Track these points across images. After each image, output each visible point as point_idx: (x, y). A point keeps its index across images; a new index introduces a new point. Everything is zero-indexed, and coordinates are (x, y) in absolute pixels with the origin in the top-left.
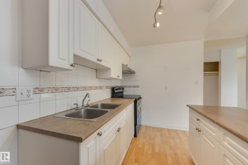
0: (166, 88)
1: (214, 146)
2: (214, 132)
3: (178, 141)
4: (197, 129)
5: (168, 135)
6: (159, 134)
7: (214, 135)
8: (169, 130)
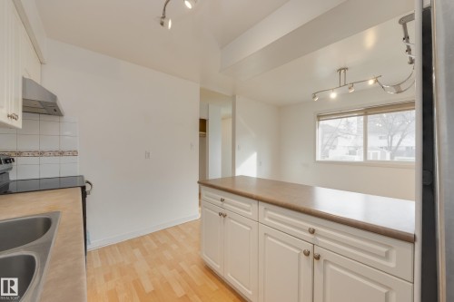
0: (147, 155)
1: (249, 229)
2: (249, 211)
3: (174, 247)
4: (220, 214)
5: (155, 246)
6: (137, 252)
7: (250, 214)
8: (152, 235)
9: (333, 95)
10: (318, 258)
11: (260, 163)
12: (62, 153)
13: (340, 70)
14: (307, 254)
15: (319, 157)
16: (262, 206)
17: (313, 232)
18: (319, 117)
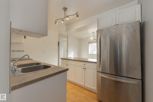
1: (73, 67)
2: (73, 63)
9: (92, 38)
10: (85, 69)
11: (74, 55)
12: (20, 51)
13: (93, 33)
14: (84, 68)
15: (89, 53)
16: (76, 61)
17: (84, 64)
18: (90, 43)
